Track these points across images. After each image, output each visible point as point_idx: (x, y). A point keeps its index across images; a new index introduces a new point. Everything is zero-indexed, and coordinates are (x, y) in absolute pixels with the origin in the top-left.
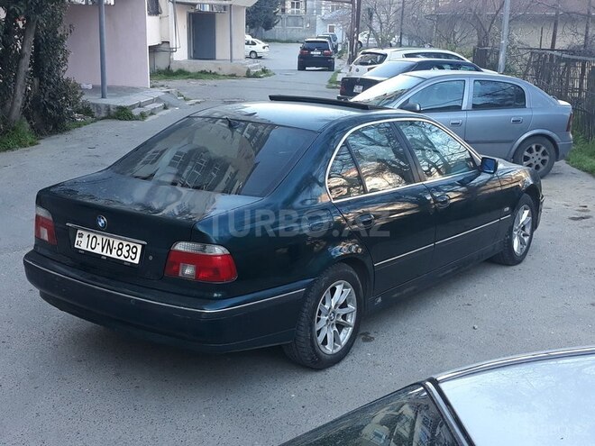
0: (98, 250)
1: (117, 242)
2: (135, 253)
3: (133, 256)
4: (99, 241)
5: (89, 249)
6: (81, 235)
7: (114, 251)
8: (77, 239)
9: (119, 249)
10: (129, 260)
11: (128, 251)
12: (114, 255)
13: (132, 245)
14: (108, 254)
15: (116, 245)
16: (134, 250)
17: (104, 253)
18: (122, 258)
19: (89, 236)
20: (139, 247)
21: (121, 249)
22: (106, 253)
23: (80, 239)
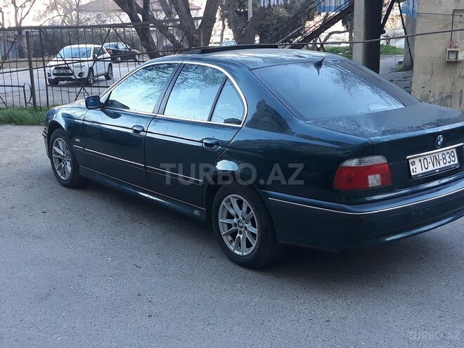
0: (431, 168)
1: (440, 155)
2: (454, 156)
3: (453, 159)
4: (429, 160)
5: (425, 171)
6: (414, 163)
7: (441, 162)
8: (411, 167)
10: (452, 163)
11: (449, 157)
12: (442, 165)
13: (450, 151)
14: (439, 167)
15: (441, 158)
16: (453, 154)
17: (436, 168)
18: (448, 164)
19: (420, 161)
20: (455, 151)
21: (445, 158)
22: (437, 167)
23: (414, 167)
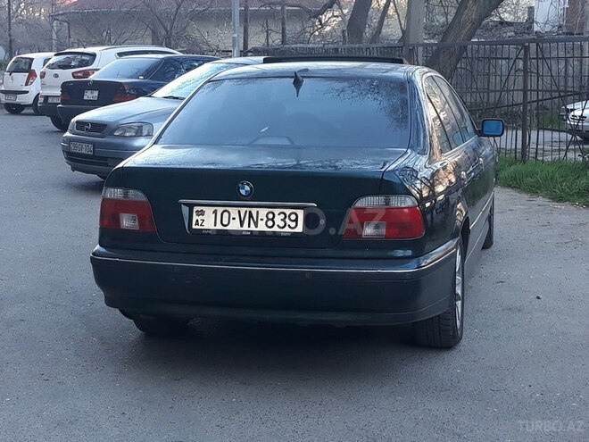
0: (234, 226)
1: (263, 212)
2: (296, 220)
3: (293, 224)
4: (234, 215)
5: (219, 227)
6: (201, 213)
7: (262, 223)
8: (195, 218)
9: (268, 219)
10: (287, 229)
11: (283, 220)
12: (262, 227)
13: (288, 212)
14: (253, 228)
15: (262, 216)
16: (293, 217)
17: (245, 227)
18: (276, 229)
19: (215, 212)
20: (301, 213)
21: (272, 220)
22: (249, 228)
23: (200, 218)
